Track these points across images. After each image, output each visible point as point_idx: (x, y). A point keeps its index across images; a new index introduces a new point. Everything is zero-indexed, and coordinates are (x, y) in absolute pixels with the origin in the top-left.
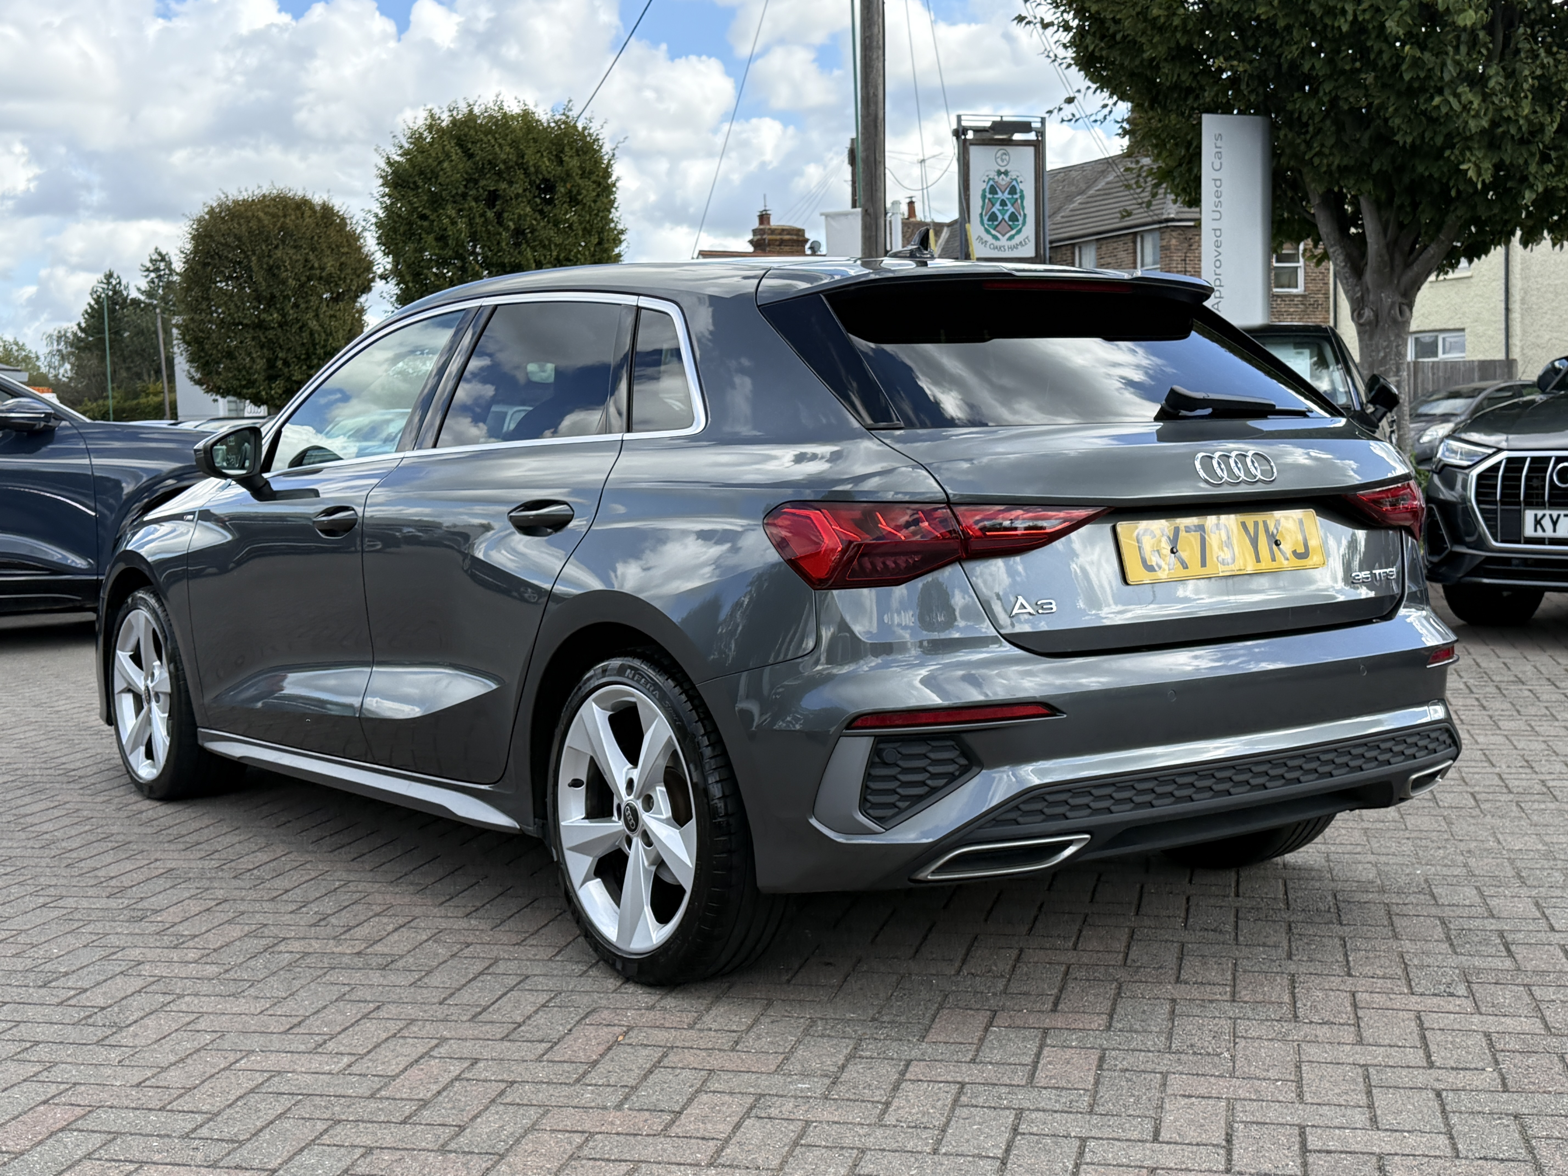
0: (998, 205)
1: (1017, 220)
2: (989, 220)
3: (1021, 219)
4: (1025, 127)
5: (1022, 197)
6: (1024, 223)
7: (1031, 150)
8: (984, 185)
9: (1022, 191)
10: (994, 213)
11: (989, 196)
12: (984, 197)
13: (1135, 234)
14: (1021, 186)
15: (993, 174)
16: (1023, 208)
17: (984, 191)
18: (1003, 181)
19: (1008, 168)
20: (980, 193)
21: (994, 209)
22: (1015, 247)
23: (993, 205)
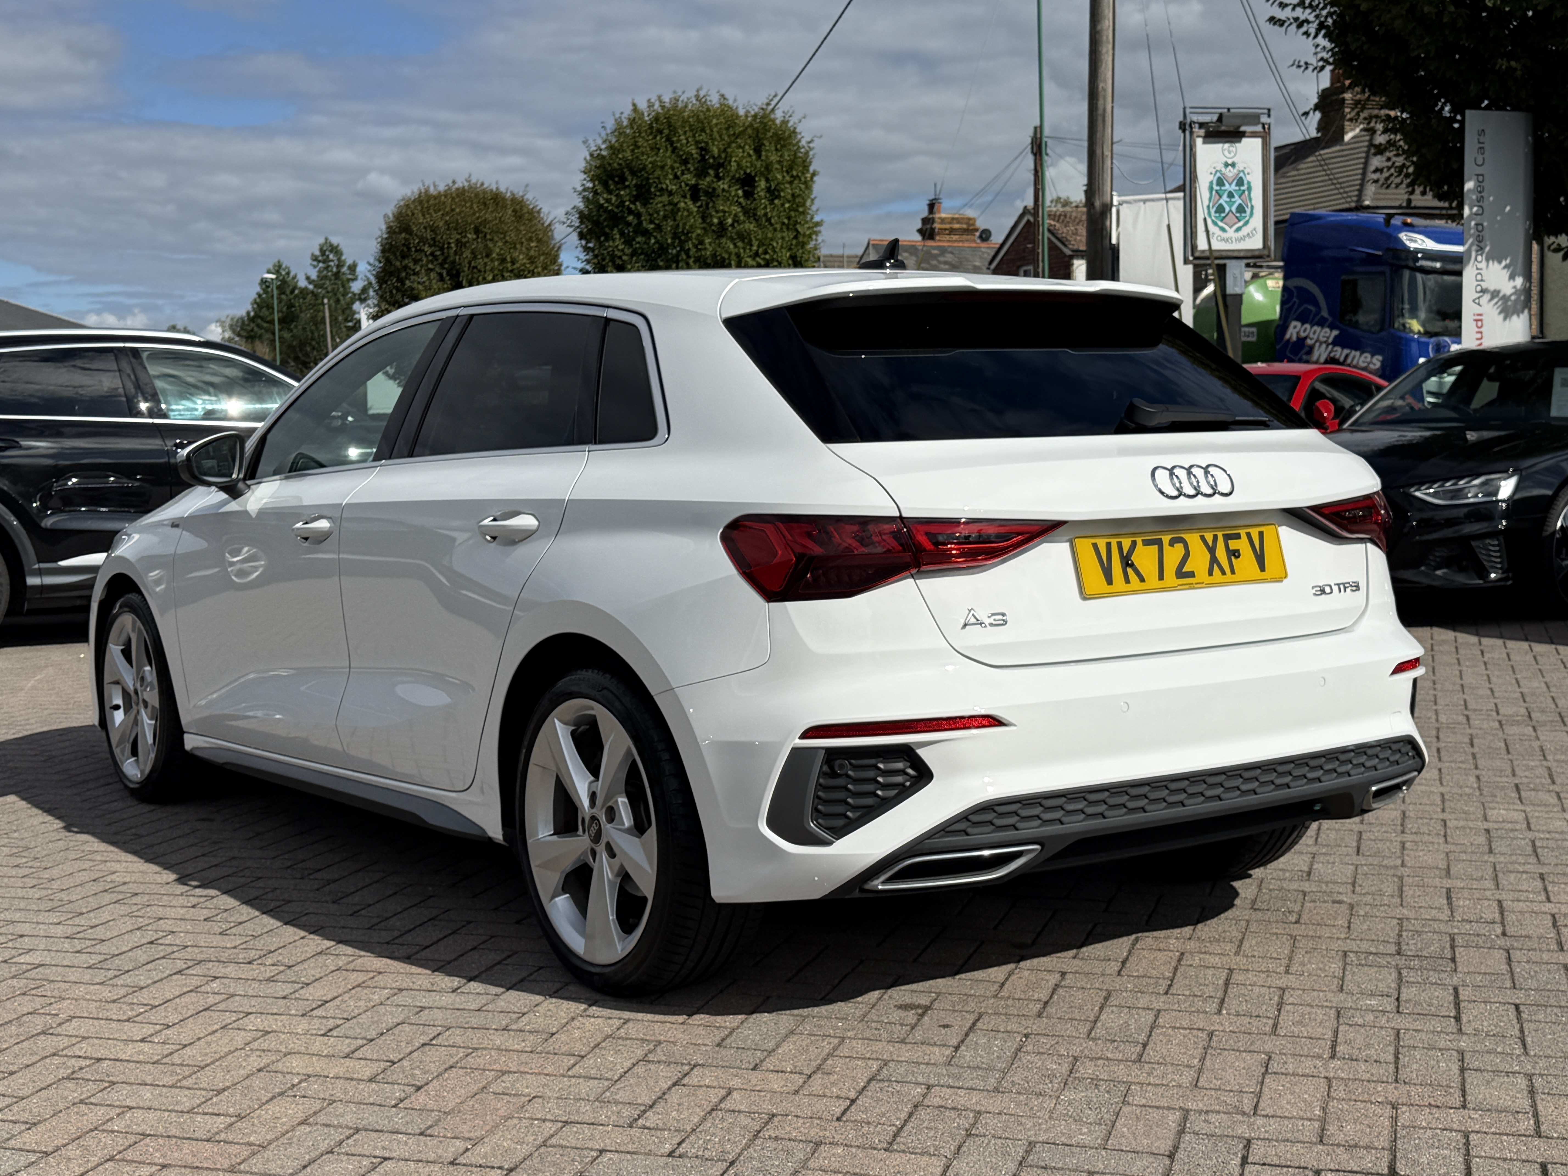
0: (1225, 197)
1: (1245, 212)
2: (1216, 212)
3: (1248, 210)
4: (1254, 119)
5: (1249, 189)
6: (1252, 214)
7: (1258, 142)
8: (1211, 178)
9: (1249, 183)
10: (1221, 205)
11: (1216, 187)
12: (1211, 189)
14: (1249, 178)
15: (1220, 167)
16: (1250, 200)
17: (1211, 183)
18: (1230, 173)
19: (1235, 160)
20: (1208, 185)
21: (1221, 201)
22: (1242, 239)
23: (1220, 197)
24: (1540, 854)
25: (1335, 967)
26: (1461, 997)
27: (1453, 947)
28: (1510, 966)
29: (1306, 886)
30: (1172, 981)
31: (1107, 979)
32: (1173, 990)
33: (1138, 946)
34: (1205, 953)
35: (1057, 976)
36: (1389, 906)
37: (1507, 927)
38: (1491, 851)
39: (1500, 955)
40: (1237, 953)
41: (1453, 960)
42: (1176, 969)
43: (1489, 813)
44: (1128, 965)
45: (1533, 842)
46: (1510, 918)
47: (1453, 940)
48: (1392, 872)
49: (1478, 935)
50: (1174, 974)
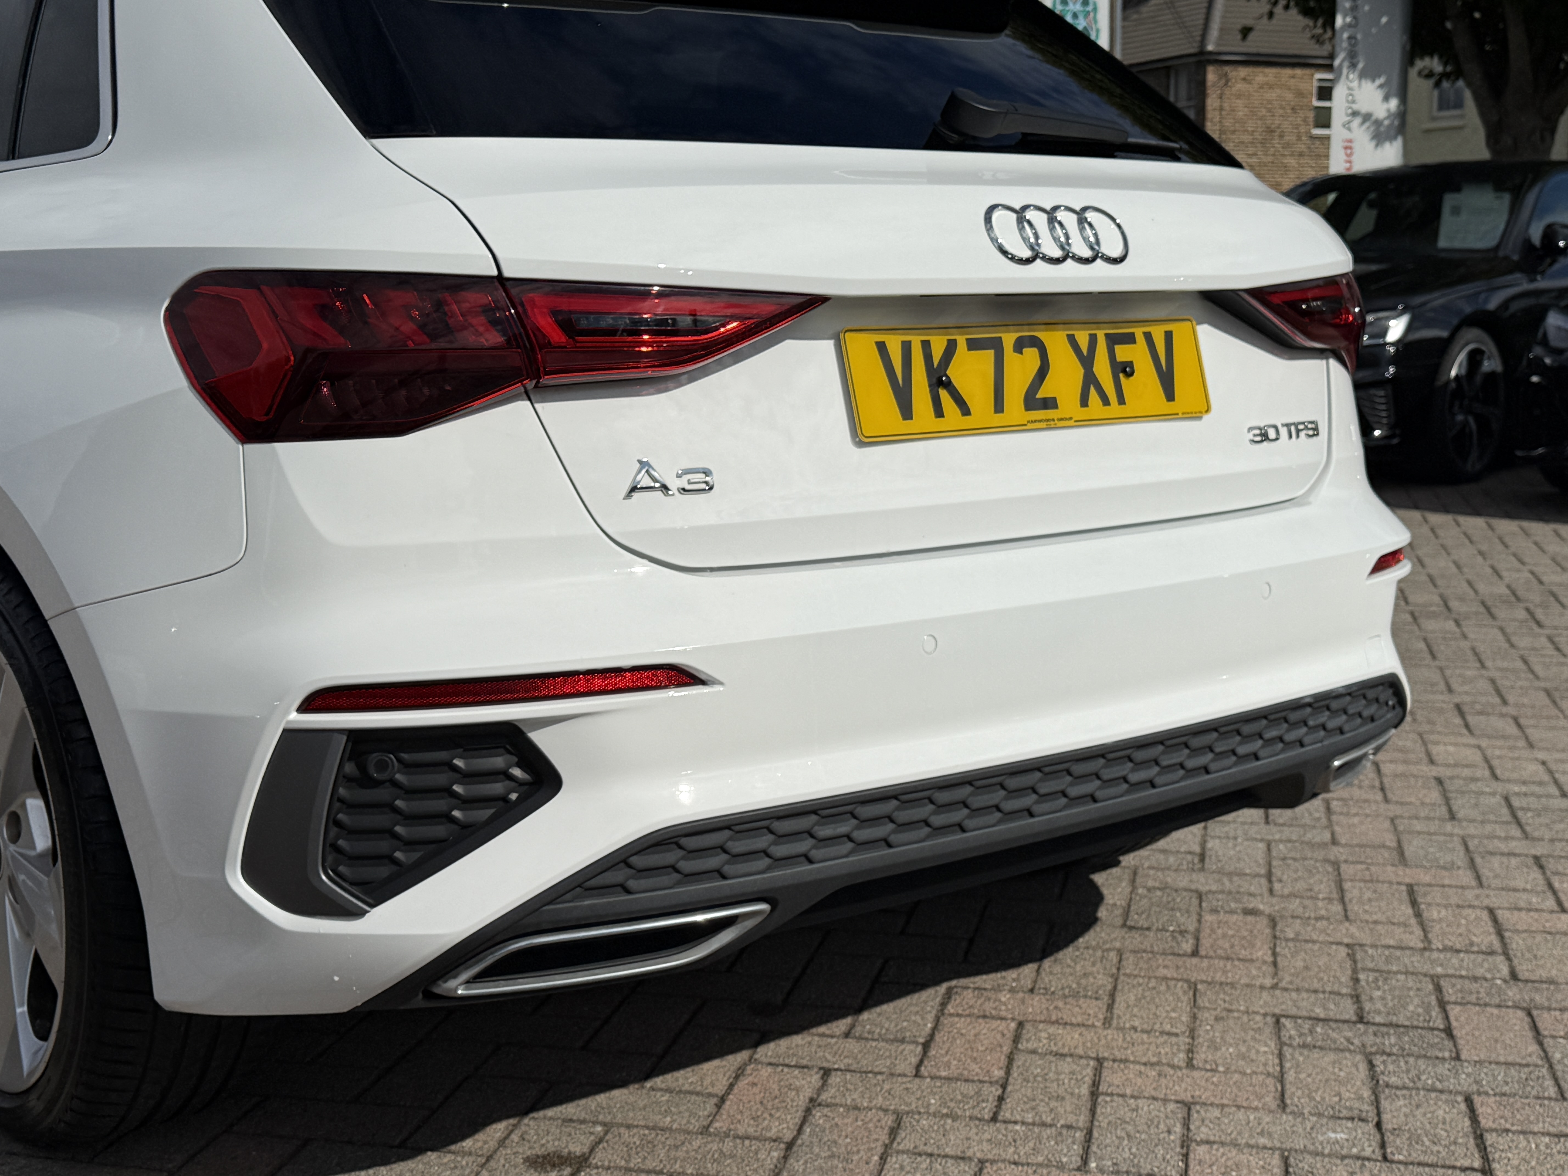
5: (1096, 10)
9: (1095, 4)
13: (1168, 68)
16: (1097, 23)
24: (1523, 821)
25: (1266, 1049)
26: (1484, 1122)
27: (1442, 1005)
28: (1541, 1044)
29: (1202, 882)
30: (1004, 1087)
31: (898, 1085)
32: (1005, 1114)
33: (950, 1009)
34: (1057, 1022)
35: (815, 1079)
36: (1328, 919)
37: (1516, 962)
38: (1452, 817)
39: (1517, 1020)
40: (1107, 1022)
41: (1449, 1032)
42: (1010, 1059)
43: (1435, 750)
44: (932, 1052)
45: (1507, 799)
46: (1517, 943)
47: (1438, 989)
48: (1320, 854)
49: (1475, 979)
50: (1008, 1073)
